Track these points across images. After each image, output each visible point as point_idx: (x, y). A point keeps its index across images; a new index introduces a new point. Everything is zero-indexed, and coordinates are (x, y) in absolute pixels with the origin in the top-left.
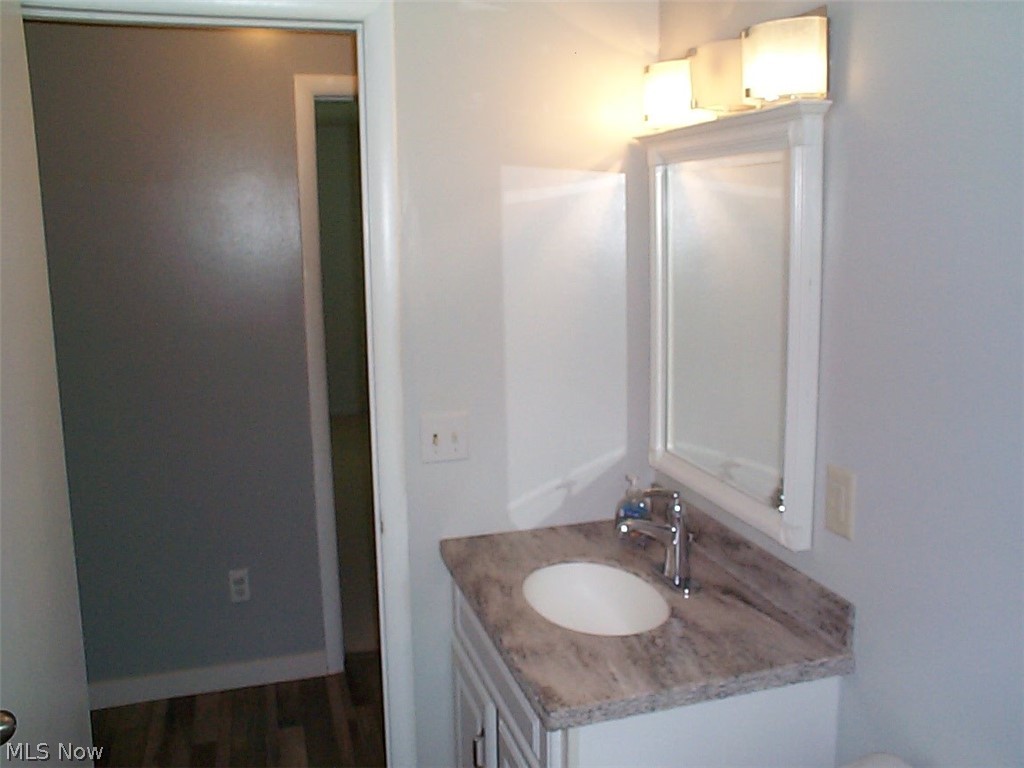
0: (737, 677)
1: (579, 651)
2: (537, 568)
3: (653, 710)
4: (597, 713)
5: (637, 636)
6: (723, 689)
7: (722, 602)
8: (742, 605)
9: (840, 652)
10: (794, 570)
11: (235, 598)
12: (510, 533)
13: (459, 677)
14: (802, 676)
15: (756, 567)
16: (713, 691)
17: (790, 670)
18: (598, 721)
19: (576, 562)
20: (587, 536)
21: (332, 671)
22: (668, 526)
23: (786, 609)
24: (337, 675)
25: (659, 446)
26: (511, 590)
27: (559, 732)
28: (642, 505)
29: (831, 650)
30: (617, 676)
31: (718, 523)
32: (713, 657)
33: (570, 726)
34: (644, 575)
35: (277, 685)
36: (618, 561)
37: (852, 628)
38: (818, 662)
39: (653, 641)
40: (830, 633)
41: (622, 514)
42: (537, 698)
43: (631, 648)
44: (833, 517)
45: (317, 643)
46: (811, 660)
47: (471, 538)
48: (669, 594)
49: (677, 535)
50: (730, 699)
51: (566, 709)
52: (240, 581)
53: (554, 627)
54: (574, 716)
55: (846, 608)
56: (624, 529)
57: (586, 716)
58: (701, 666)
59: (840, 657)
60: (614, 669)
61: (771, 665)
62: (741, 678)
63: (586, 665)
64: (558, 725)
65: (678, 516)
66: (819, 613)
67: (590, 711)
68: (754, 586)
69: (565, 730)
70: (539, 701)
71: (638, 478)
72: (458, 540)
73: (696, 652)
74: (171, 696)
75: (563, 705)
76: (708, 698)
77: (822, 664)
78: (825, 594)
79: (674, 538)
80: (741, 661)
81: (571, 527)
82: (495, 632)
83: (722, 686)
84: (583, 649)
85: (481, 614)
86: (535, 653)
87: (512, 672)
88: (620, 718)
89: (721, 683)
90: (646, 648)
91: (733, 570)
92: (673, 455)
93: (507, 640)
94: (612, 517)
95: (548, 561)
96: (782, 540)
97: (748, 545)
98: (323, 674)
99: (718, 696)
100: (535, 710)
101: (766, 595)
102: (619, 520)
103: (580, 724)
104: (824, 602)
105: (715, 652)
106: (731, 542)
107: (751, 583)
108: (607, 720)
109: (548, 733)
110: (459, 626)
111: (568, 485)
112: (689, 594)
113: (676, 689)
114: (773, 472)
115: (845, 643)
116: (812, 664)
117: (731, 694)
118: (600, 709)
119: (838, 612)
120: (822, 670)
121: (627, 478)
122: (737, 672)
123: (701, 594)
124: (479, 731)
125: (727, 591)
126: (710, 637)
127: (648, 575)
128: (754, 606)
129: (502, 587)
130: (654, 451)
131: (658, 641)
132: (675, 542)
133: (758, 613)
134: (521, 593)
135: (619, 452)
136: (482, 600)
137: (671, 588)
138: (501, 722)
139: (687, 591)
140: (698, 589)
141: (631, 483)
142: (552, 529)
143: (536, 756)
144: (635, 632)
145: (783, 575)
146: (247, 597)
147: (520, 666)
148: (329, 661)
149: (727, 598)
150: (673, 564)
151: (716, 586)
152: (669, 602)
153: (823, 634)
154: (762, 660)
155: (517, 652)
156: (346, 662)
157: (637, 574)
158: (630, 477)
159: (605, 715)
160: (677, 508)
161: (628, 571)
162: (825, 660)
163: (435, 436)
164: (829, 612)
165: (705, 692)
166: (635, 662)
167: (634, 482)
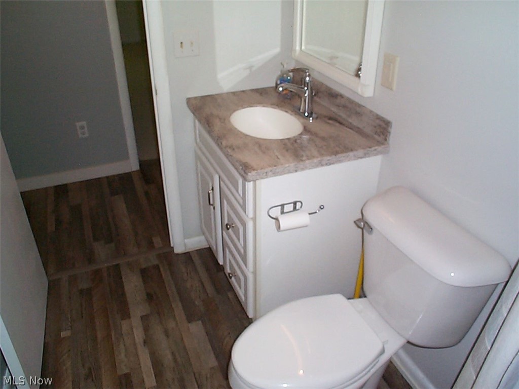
0: (336, 155)
1: (260, 146)
2: (237, 110)
3: (296, 171)
4: (270, 173)
5: (288, 139)
6: (329, 161)
7: (328, 123)
8: (337, 124)
9: (383, 144)
10: (364, 107)
11: (81, 136)
12: (222, 94)
13: (199, 165)
14: (366, 155)
15: (345, 107)
16: (324, 163)
17: (361, 152)
18: (271, 177)
19: (256, 106)
20: (261, 94)
21: (134, 169)
22: (303, 86)
23: (359, 126)
24: (137, 171)
25: (298, 48)
26: (225, 120)
27: (252, 182)
28: (289, 78)
29: (379, 143)
30: (279, 157)
31: (327, 86)
32: (325, 147)
33: (257, 180)
34: (290, 112)
35: (107, 177)
36: (277, 105)
37: (390, 133)
38: (373, 149)
39: (296, 141)
40: (379, 136)
41: (279, 82)
42: (241, 168)
43: (285, 144)
44: (385, 80)
45: (126, 156)
46: (370, 148)
47: (202, 97)
48: (303, 120)
49: (307, 91)
50: (332, 166)
51: (256, 172)
52: (82, 128)
53: (247, 136)
54: (259, 175)
55: (388, 123)
56: (281, 89)
57: (265, 174)
58: (318, 151)
59: (383, 146)
60: (277, 154)
61: (352, 150)
62: (337, 156)
63: (264, 153)
64: (251, 179)
65: (307, 81)
66: (375, 127)
67: (266, 173)
68: (344, 116)
69: (255, 181)
70: (242, 169)
71: (287, 64)
72: (195, 98)
73: (316, 145)
74: (56, 185)
75: (254, 170)
76: (322, 165)
77: (375, 150)
78: (379, 118)
79: (305, 93)
80: (338, 149)
81: (252, 90)
82: (218, 140)
83: (328, 160)
84: (262, 145)
85: (210, 132)
86: (238, 148)
87: (227, 157)
88: (281, 175)
89: (328, 159)
90: (292, 144)
91: (334, 109)
92: (305, 52)
93: (224, 143)
94: (274, 85)
95: (242, 106)
96: (359, 92)
97: (342, 96)
98: (130, 171)
99: (326, 164)
100: (240, 174)
101: (350, 120)
102: (277, 85)
103: (262, 178)
104: (378, 121)
105: (325, 145)
106: (333, 95)
107: (342, 114)
108: (275, 176)
109: (246, 183)
110: (198, 140)
111: (251, 67)
112: (312, 120)
113: (307, 162)
114: (357, 59)
115: (386, 140)
116: (370, 149)
117: (333, 163)
118: (271, 171)
119: (384, 125)
120: (375, 152)
121: (281, 63)
122: (336, 153)
123: (318, 120)
124: (211, 188)
125: (330, 119)
126: (323, 139)
127: (292, 112)
128: (344, 125)
129: (220, 119)
130: (295, 50)
131: (298, 141)
132: (306, 95)
133: (345, 128)
134: (229, 121)
135: (277, 50)
136: (210, 125)
137: (304, 118)
138: (221, 182)
139: (311, 119)
140: (317, 118)
141: (283, 67)
142: (243, 91)
143: (240, 195)
144: (287, 137)
145: (358, 110)
146: (87, 135)
147: (231, 154)
148: (132, 164)
149: (331, 122)
150: (305, 106)
151: (325, 117)
152: (303, 124)
153: (376, 137)
154: (348, 148)
155: (230, 148)
156: (140, 165)
157: (286, 112)
158: (283, 63)
159: (274, 174)
160: (307, 79)
161: (282, 110)
162: (376, 147)
163: (182, 43)
164: (380, 126)
165: (320, 163)
166: (287, 150)
167: (285, 66)
